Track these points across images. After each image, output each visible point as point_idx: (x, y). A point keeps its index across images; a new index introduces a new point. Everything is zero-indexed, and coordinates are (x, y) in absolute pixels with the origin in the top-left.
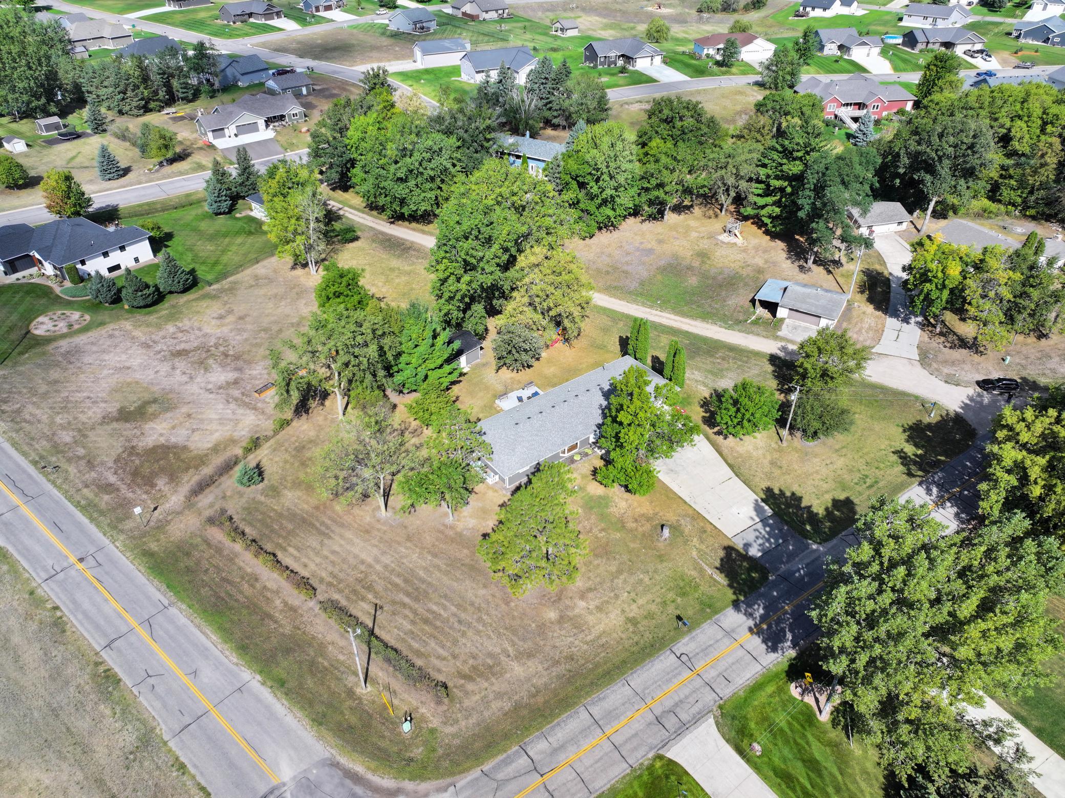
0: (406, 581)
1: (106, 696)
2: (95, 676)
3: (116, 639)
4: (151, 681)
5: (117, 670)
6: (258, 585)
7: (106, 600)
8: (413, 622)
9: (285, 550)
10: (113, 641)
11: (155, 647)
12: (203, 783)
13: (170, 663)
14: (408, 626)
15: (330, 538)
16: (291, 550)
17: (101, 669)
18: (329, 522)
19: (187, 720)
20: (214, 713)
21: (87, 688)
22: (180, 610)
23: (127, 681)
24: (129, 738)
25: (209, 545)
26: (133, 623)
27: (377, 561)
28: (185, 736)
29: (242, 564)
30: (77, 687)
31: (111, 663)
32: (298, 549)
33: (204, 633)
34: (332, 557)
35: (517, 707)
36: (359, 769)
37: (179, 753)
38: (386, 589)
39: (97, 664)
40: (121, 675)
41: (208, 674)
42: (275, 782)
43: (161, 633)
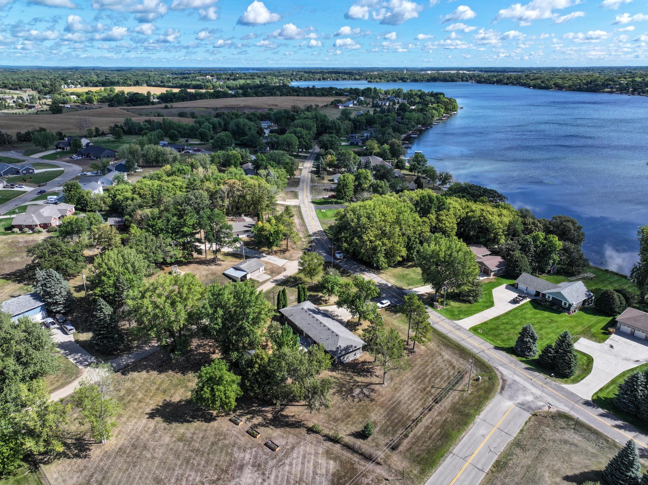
0: (419, 378)
1: (506, 464)
2: (498, 471)
3: (478, 468)
4: (492, 449)
5: (492, 463)
6: (430, 426)
7: (458, 479)
8: (437, 378)
9: (410, 416)
10: (479, 469)
11: (476, 452)
12: (524, 424)
13: (482, 445)
14: (439, 379)
15: (401, 401)
16: (410, 414)
17: (494, 469)
18: (391, 402)
19: (503, 433)
20: (497, 426)
21: (504, 474)
22: (453, 449)
23: (496, 458)
24: (518, 451)
25: (410, 448)
26: (467, 464)
27: (411, 386)
28: (510, 433)
29: (420, 433)
30: (505, 478)
31: (490, 466)
32: (409, 411)
33: (463, 438)
34: (412, 400)
35: (461, 357)
36: (499, 387)
37: (517, 433)
38: (424, 384)
39: (492, 472)
40: (494, 461)
41: (482, 431)
42: (514, 406)
43: (468, 452)
